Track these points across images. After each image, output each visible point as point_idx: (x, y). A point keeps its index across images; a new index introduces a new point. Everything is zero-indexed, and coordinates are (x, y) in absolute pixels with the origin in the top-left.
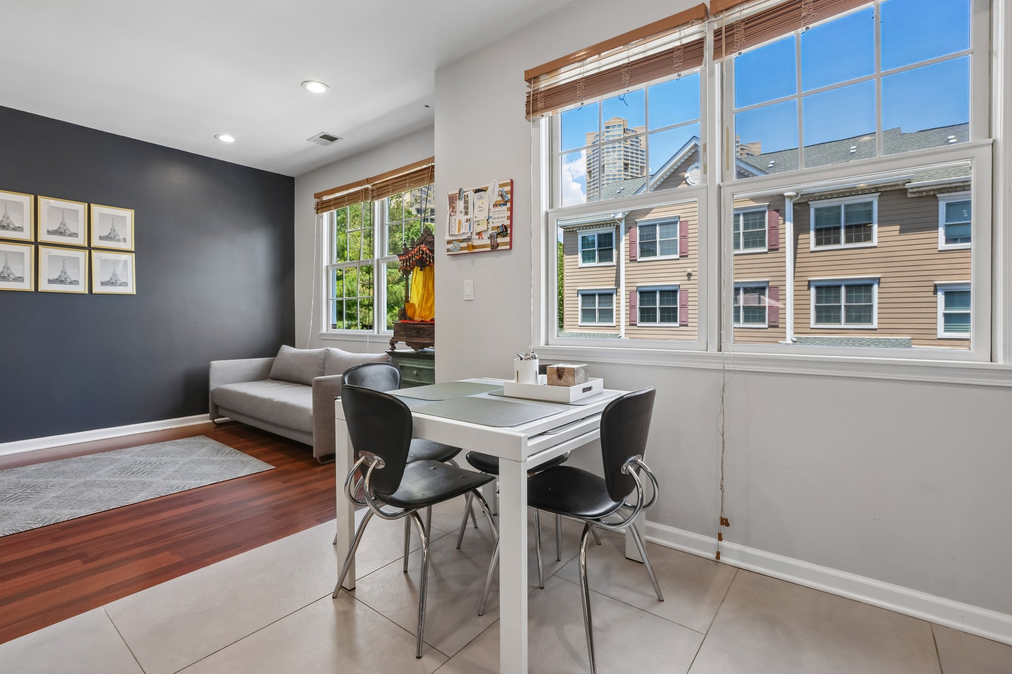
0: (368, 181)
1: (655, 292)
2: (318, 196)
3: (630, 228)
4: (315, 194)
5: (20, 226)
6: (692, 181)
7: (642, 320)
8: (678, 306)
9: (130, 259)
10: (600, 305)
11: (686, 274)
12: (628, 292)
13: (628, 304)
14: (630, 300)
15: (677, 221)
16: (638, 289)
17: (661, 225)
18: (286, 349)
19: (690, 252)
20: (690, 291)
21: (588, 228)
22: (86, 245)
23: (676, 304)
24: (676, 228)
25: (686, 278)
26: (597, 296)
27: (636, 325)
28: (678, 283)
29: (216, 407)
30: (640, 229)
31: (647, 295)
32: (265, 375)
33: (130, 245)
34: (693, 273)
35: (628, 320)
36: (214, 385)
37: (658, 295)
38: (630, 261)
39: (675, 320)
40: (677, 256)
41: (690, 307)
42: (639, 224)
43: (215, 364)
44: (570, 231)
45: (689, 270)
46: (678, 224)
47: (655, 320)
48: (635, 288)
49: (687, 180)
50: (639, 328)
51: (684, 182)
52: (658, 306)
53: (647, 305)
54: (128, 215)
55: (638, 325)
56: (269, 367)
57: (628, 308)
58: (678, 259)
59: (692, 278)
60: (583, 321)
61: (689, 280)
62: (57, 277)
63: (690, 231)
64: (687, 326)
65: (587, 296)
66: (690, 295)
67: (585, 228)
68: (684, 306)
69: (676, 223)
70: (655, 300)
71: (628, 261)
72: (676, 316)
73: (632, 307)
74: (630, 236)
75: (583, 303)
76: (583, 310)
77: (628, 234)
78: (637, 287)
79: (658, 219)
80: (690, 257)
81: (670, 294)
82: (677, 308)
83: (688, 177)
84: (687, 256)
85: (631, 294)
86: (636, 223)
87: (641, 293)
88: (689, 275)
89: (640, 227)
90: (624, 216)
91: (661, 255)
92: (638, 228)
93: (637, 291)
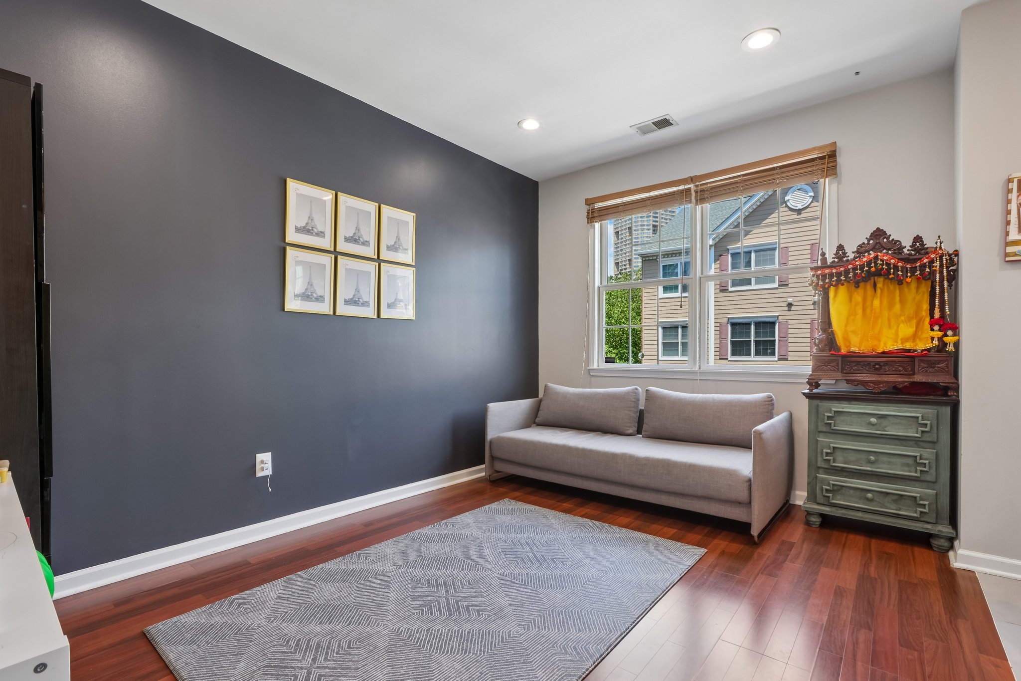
0: (692, 179)
1: (749, 324)
2: (589, 202)
3: (721, 256)
4: (587, 200)
5: (323, 231)
6: (793, 204)
7: (734, 353)
8: (777, 338)
9: (412, 275)
10: (683, 338)
11: (785, 304)
12: (718, 324)
13: (718, 337)
14: (720, 333)
15: (776, 248)
16: (730, 321)
17: (756, 251)
19: (790, 281)
20: (790, 322)
21: (670, 256)
22: (376, 257)
23: (774, 336)
24: (774, 255)
25: (786, 308)
26: (680, 329)
27: (727, 359)
28: (777, 314)
29: (493, 458)
30: (732, 256)
31: (739, 327)
33: (411, 257)
34: (795, 304)
35: (718, 354)
36: (491, 434)
37: (753, 327)
38: (721, 290)
39: (773, 354)
40: (776, 285)
41: (790, 340)
42: (731, 251)
43: (493, 407)
44: (649, 260)
45: (790, 300)
46: (777, 251)
47: (749, 355)
48: (726, 320)
49: (788, 204)
50: (730, 362)
51: (784, 205)
52: (753, 339)
53: (739, 338)
54: (411, 219)
55: (730, 359)
56: (537, 409)
57: (718, 341)
58: (777, 288)
59: (793, 308)
60: (664, 355)
61: (789, 310)
62: (351, 297)
63: (790, 258)
64: (787, 359)
65: (670, 329)
66: (790, 326)
67: (666, 256)
68: (783, 339)
69: (774, 249)
70: (750, 332)
71: (718, 291)
72: (774, 349)
73: (722, 340)
74: (720, 264)
75: (664, 336)
76: (664, 344)
77: (718, 262)
78: (729, 319)
79: (754, 246)
80: (790, 286)
81: (767, 326)
82: (775, 341)
83: (788, 200)
84: (787, 285)
85: (720, 327)
86: (728, 250)
87: (733, 325)
88: (790, 305)
89: (732, 254)
90: (714, 243)
91: (756, 284)
92: (729, 256)
93: (728, 323)
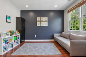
2: (68, 11)
9: (47, 22)
18: (63, 32)
32: (60, 36)
33: (47, 21)
43: (55, 34)
54: (47, 18)
